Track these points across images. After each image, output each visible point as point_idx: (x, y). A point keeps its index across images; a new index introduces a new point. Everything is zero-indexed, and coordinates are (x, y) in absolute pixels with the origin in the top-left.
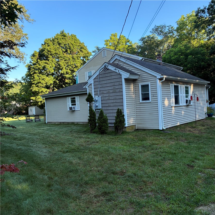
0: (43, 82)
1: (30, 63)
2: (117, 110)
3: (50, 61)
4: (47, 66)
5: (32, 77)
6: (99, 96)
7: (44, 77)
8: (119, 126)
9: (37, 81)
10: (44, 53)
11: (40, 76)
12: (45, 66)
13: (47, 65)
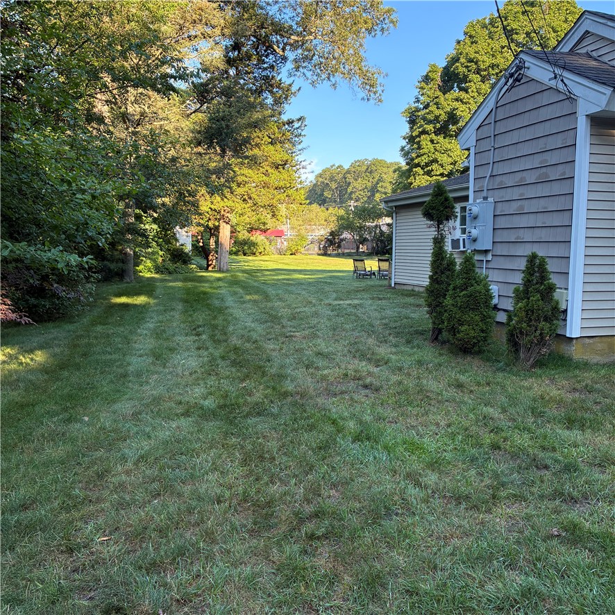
0: (444, 159)
1: (416, 105)
2: (526, 259)
3: (473, 92)
4: (461, 109)
5: (415, 146)
6: (485, 198)
7: (449, 143)
8: (521, 333)
9: (429, 156)
10: (458, 66)
11: (438, 143)
12: (454, 109)
13: (462, 107)
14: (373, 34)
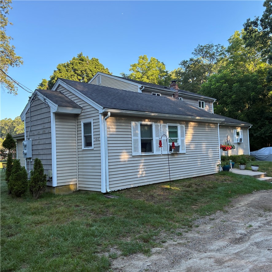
6: (29, 139)
10: (54, 81)
14: (13, 66)
